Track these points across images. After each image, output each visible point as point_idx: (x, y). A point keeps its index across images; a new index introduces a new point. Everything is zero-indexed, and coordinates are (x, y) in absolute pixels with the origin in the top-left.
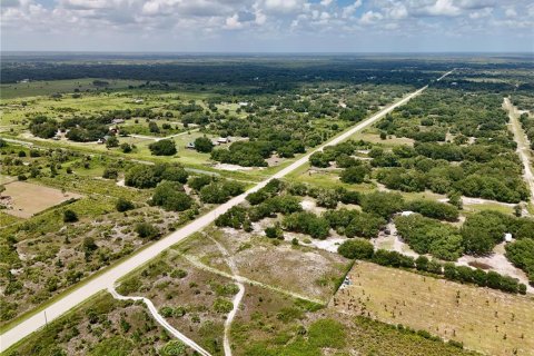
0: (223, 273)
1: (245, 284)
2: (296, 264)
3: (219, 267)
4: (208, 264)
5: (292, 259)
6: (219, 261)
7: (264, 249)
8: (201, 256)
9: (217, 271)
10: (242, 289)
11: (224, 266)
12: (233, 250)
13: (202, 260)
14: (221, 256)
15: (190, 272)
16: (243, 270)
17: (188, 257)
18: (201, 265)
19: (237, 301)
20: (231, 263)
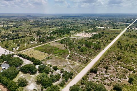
0: (70, 61)
1: (66, 59)
2: (54, 62)
3: (71, 62)
4: (74, 63)
5: (54, 63)
6: (71, 63)
7: (60, 66)
8: (76, 65)
9: (72, 61)
10: (67, 58)
11: (70, 62)
12: (68, 66)
13: (75, 64)
14: (71, 65)
15: (78, 62)
16: (66, 61)
17: (79, 65)
18: (75, 62)
19: (68, 56)
20: (69, 63)
